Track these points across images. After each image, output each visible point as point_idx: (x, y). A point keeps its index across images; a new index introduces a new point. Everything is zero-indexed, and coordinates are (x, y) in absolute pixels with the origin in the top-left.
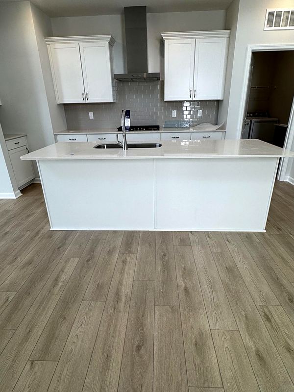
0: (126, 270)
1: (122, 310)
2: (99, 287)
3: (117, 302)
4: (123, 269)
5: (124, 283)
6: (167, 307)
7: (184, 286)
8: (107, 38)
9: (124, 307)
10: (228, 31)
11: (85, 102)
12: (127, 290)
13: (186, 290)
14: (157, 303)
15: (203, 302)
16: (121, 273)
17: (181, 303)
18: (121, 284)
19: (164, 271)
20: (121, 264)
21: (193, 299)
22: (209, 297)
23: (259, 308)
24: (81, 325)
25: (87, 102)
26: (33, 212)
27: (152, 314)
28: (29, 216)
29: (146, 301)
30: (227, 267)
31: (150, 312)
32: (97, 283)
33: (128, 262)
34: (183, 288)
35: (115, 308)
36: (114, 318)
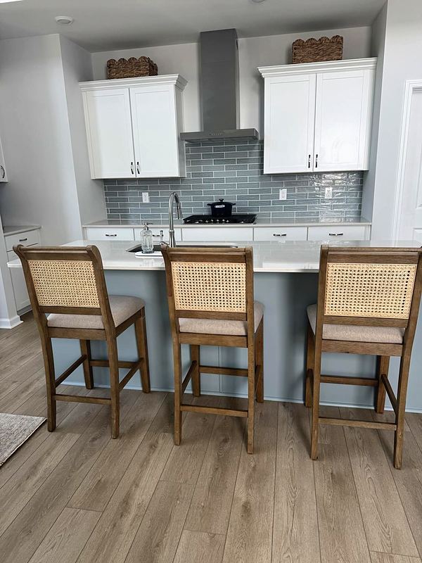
0: (152, 461)
1: (125, 530)
2: (100, 486)
3: (122, 516)
4: (147, 460)
5: (142, 484)
6: (205, 535)
7: (244, 500)
8: (173, 79)
9: (131, 525)
10: (373, 60)
11: (135, 177)
12: (144, 497)
13: (246, 509)
14: (188, 525)
15: (270, 534)
16: (142, 466)
17: (231, 532)
18: (137, 486)
19: (217, 469)
20: (147, 449)
21: (255, 525)
22: (285, 524)
23: (374, 556)
24: (53, 548)
25: (139, 176)
26: (31, 352)
27: (175, 543)
28: (23, 358)
29: (170, 519)
30: (334, 473)
31: (172, 540)
32: (99, 478)
33: (159, 448)
34: (242, 503)
35: (114, 525)
36: (109, 542)
